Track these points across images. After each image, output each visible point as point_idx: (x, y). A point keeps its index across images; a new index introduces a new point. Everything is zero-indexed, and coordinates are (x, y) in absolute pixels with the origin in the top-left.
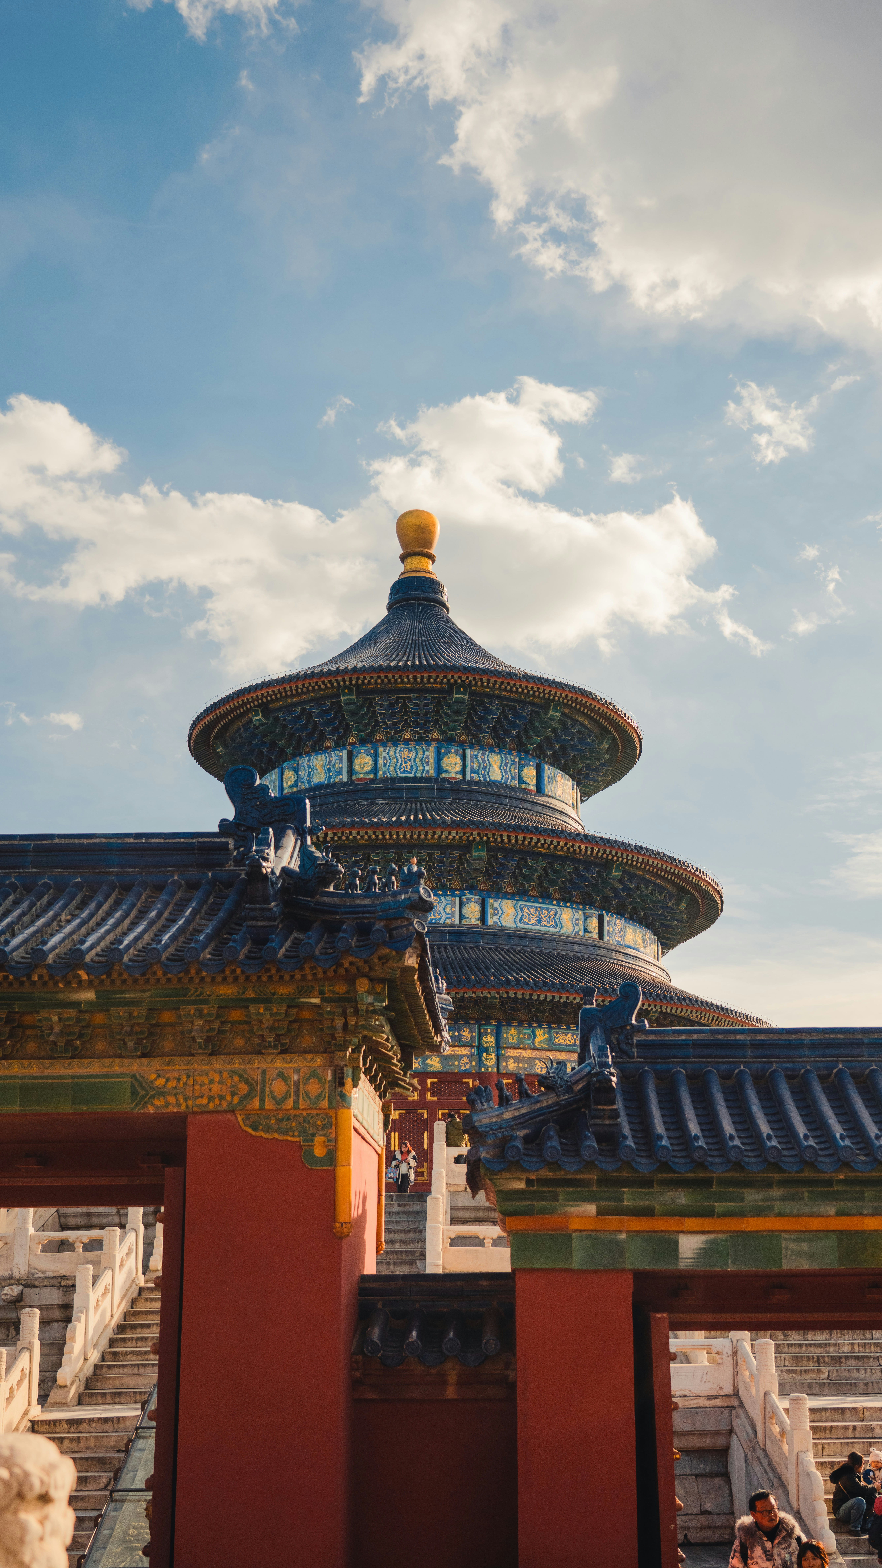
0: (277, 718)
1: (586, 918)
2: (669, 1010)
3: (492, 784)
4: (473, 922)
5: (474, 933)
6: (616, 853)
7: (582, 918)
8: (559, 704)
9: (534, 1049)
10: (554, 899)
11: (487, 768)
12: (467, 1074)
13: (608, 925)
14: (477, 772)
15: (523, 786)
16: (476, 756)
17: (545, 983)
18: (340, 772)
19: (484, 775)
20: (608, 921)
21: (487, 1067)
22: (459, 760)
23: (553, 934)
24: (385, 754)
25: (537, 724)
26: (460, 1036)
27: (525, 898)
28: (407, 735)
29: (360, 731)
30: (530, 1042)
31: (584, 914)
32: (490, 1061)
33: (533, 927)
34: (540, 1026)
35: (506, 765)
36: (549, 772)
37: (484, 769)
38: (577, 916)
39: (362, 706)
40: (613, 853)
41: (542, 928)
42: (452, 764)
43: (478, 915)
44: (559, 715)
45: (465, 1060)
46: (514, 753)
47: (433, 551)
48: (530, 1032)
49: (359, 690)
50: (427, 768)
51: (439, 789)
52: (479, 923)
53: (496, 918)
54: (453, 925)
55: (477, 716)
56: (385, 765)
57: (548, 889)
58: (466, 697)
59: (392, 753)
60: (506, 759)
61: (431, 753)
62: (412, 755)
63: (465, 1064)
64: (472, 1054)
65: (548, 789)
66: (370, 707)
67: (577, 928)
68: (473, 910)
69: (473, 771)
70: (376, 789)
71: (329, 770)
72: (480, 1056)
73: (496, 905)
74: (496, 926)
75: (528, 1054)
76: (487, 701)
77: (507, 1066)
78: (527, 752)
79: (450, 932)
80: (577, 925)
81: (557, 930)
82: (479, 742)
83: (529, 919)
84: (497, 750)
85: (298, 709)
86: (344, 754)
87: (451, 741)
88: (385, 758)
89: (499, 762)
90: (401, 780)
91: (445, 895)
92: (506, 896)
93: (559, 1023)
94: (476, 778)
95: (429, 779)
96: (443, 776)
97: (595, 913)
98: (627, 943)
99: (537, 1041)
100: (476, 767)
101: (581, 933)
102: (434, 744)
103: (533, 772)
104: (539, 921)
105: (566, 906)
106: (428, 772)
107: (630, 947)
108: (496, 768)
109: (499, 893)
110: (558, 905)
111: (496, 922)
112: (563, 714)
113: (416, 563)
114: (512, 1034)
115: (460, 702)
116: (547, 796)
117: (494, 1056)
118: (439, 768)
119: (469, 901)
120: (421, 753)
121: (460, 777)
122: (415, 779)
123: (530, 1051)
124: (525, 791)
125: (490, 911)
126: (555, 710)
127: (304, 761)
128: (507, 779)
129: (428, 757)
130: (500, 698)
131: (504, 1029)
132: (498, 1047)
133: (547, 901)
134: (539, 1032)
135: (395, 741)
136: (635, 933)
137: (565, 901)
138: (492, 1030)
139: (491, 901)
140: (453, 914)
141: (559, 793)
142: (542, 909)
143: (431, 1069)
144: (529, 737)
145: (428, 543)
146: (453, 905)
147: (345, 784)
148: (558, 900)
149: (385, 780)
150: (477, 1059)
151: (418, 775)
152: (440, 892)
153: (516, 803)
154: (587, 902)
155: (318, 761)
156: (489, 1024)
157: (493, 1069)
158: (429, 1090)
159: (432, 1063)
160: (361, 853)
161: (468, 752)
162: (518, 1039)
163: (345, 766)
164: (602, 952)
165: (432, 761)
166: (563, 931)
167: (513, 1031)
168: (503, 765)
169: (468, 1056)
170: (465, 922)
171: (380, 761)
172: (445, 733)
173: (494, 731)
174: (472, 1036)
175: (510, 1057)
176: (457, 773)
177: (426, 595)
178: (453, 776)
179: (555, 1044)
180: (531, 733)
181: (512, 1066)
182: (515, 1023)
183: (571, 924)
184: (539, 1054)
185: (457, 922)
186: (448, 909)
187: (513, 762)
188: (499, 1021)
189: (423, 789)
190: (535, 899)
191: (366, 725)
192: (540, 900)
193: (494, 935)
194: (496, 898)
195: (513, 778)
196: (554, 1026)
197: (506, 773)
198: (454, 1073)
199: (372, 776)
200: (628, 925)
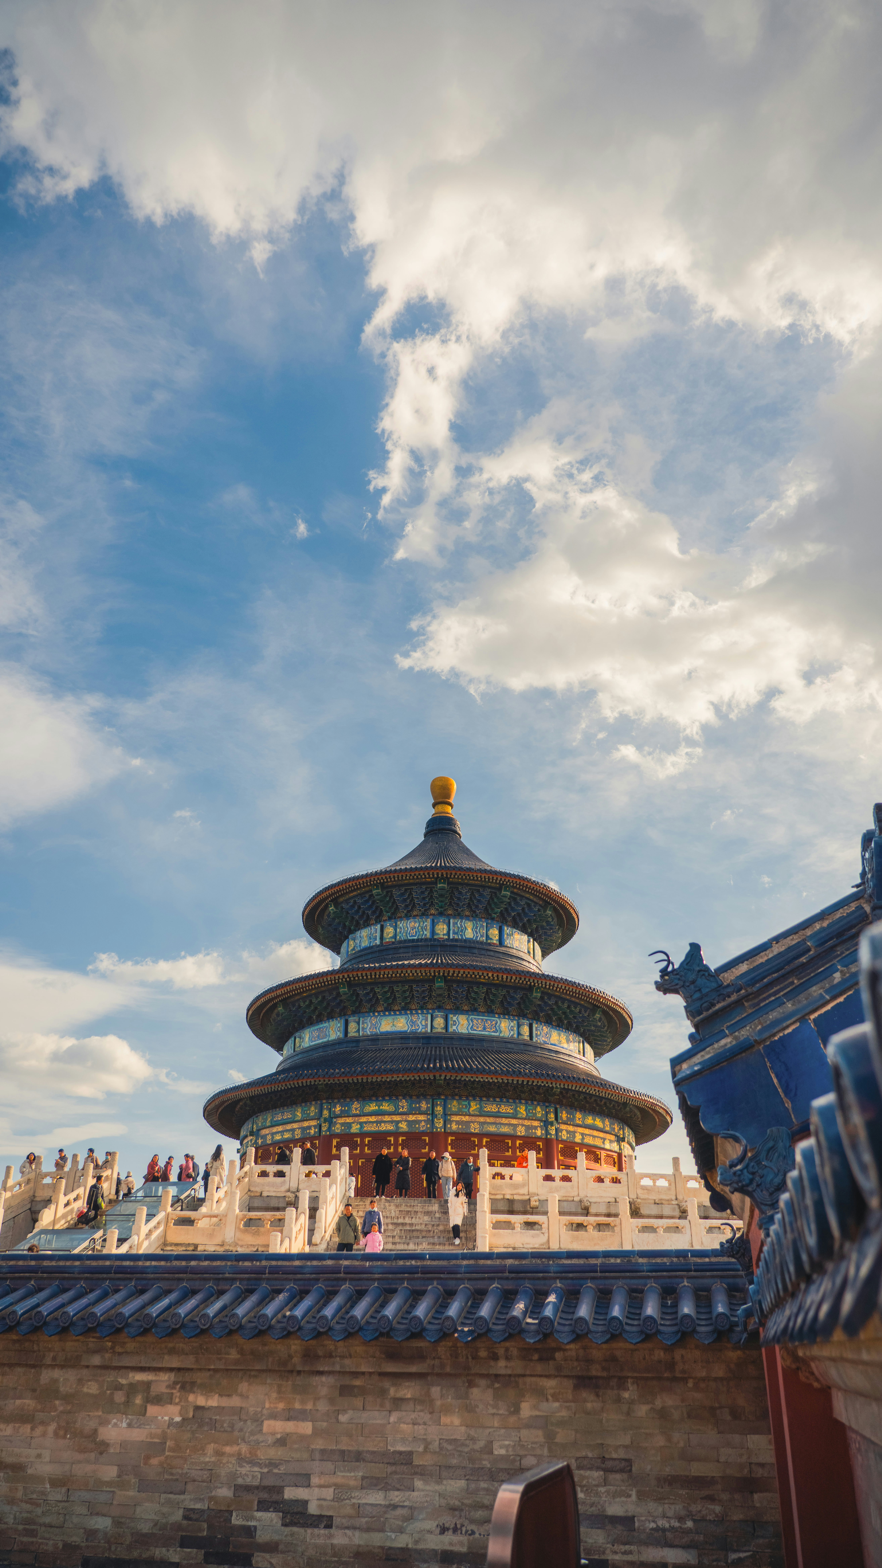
0: (342, 908)
1: (519, 1026)
2: (570, 1087)
3: (466, 941)
4: (440, 1030)
5: (438, 1038)
6: (529, 980)
7: (516, 1026)
8: (508, 886)
9: (470, 1115)
10: (496, 1013)
11: (463, 930)
12: (424, 1133)
13: (536, 1030)
14: (457, 933)
15: (489, 941)
16: (457, 923)
17: (514, 1072)
18: (376, 939)
19: (461, 935)
20: (536, 1028)
21: (437, 1128)
22: (445, 927)
23: (494, 1037)
24: (401, 925)
25: (495, 900)
26: (420, 1107)
27: (475, 1013)
28: (415, 913)
29: (388, 912)
30: (466, 1110)
31: (518, 1023)
32: (439, 1124)
33: (480, 1033)
34: (474, 1100)
35: (477, 928)
36: (508, 931)
37: (462, 931)
38: (512, 1024)
39: (386, 896)
40: (527, 980)
41: (487, 1033)
42: (441, 929)
43: (442, 1025)
44: (509, 894)
45: (423, 1124)
46: (483, 920)
47: (451, 801)
48: (466, 1103)
49: (382, 886)
50: (425, 933)
51: (431, 946)
52: (444, 1031)
53: (454, 1028)
54: (426, 1032)
55: (456, 897)
56: (400, 932)
57: (491, 1006)
58: (446, 886)
59: (405, 924)
60: (477, 924)
61: (428, 923)
62: (417, 925)
63: (423, 1126)
64: (428, 1119)
65: (507, 942)
66: (391, 896)
67: (512, 1033)
68: (439, 1022)
69: (454, 933)
70: (395, 948)
71: (370, 939)
72: (433, 1121)
73: (455, 1018)
74: (454, 1033)
75: (466, 1119)
76: (460, 887)
77: (451, 1127)
78: (493, 919)
79: (423, 1038)
80: (512, 1030)
81: (498, 1034)
82: (459, 914)
83: (477, 1028)
84: (471, 918)
85: (352, 901)
86: (378, 927)
87: (441, 914)
88: (401, 928)
89: (472, 926)
90: (410, 941)
91: (422, 1013)
92: (463, 1012)
93: (488, 1097)
94: (456, 937)
95: (426, 940)
96: (436, 937)
97: (526, 1022)
98: (552, 1042)
99: (471, 1109)
100: (456, 930)
101: (515, 1036)
102: (431, 917)
103: (497, 932)
104: (484, 1029)
105: (505, 1018)
106: (426, 935)
107: (555, 1045)
108: (470, 930)
109: (458, 1010)
110: (499, 1018)
111: (454, 1030)
112: (512, 892)
113: (440, 808)
114: (454, 1105)
115: (442, 889)
116: (507, 947)
117: (442, 1121)
118: (433, 932)
119: (437, 1016)
120: (422, 923)
121: (446, 937)
122: (418, 940)
123: (467, 1117)
124: (490, 944)
125: (450, 1022)
126: (505, 890)
127: (358, 933)
128: (477, 937)
129: (426, 925)
130: (468, 885)
131: (448, 1101)
132: (445, 1114)
133: (491, 1015)
134: (472, 1104)
135: (408, 916)
136: (559, 1035)
137: (504, 1014)
138: (441, 1102)
139: (451, 1016)
140: (426, 1025)
141: (516, 944)
142: (486, 1020)
143: (401, 1130)
144: (493, 909)
145: (448, 796)
146: (426, 1020)
147: (378, 946)
148: (499, 1014)
149: (400, 942)
150: (431, 1123)
151: (420, 937)
152: (420, 1012)
153: (483, 952)
154: (521, 1015)
155: (364, 933)
156: (440, 1098)
157: (441, 1129)
158: (400, 1145)
159: (402, 1126)
160: (369, 988)
161: (452, 921)
162: (458, 1109)
163: (378, 935)
164: (531, 1048)
165: (428, 928)
166: (502, 1035)
167: (455, 1103)
168: (474, 929)
169: (424, 1121)
170: (434, 1031)
171: (398, 930)
172: (437, 910)
173: (469, 906)
174: (427, 1107)
175: (453, 1121)
176: (444, 935)
177: (444, 827)
178: (442, 936)
179: (484, 1111)
180: (493, 906)
181: (454, 1127)
182: (457, 1098)
183: (507, 1030)
184: (473, 1118)
185: (429, 1031)
186: (423, 1023)
187: (482, 926)
188: (446, 1096)
189: (422, 946)
190: (482, 1013)
191: (390, 908)
192: (486, 1014)
193: (452, 1038)
194: (455, 1014)
195: (482, 936)
196: (484, 1099)
197: (477, 933)
198: (416, 1133)
199: (393, 940)
200: (553, 1030)
